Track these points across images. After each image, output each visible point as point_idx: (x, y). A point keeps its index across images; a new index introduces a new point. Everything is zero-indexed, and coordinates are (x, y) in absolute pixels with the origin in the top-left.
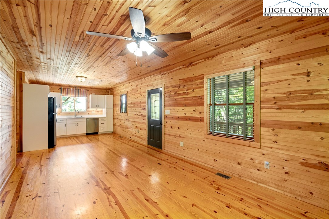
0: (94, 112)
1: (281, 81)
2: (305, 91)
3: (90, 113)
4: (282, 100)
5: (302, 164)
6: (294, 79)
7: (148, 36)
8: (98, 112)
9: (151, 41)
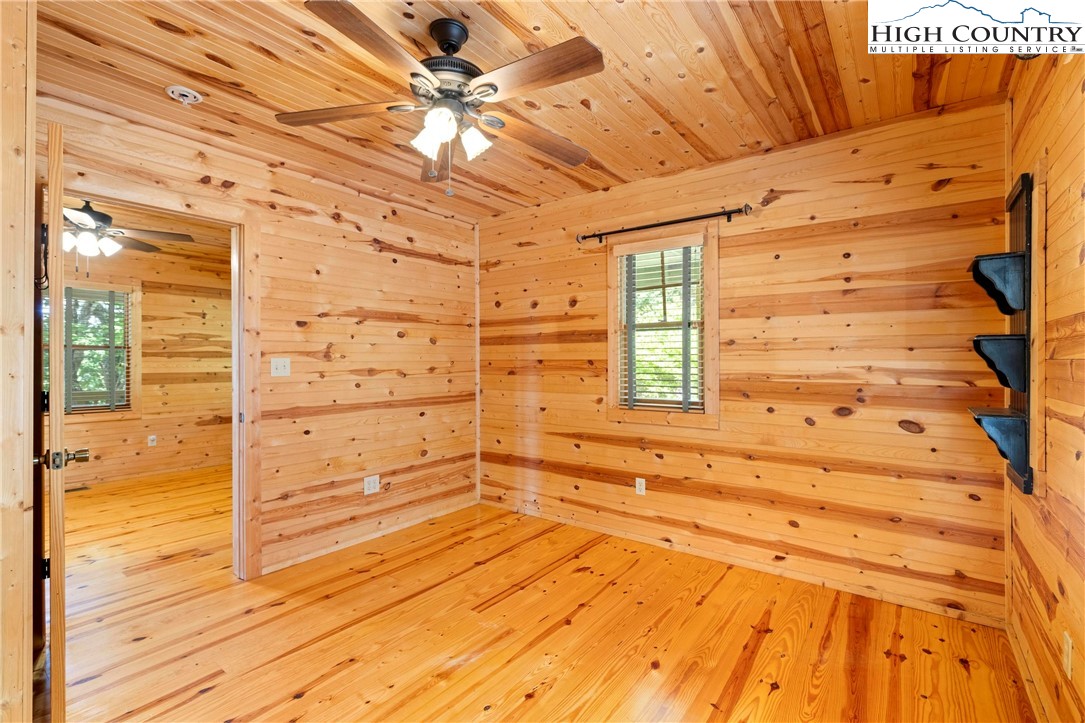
1: (172, 318)
2: (200, 336)
4: (174, 344)
5: (198, 424)
6: (189, 319)
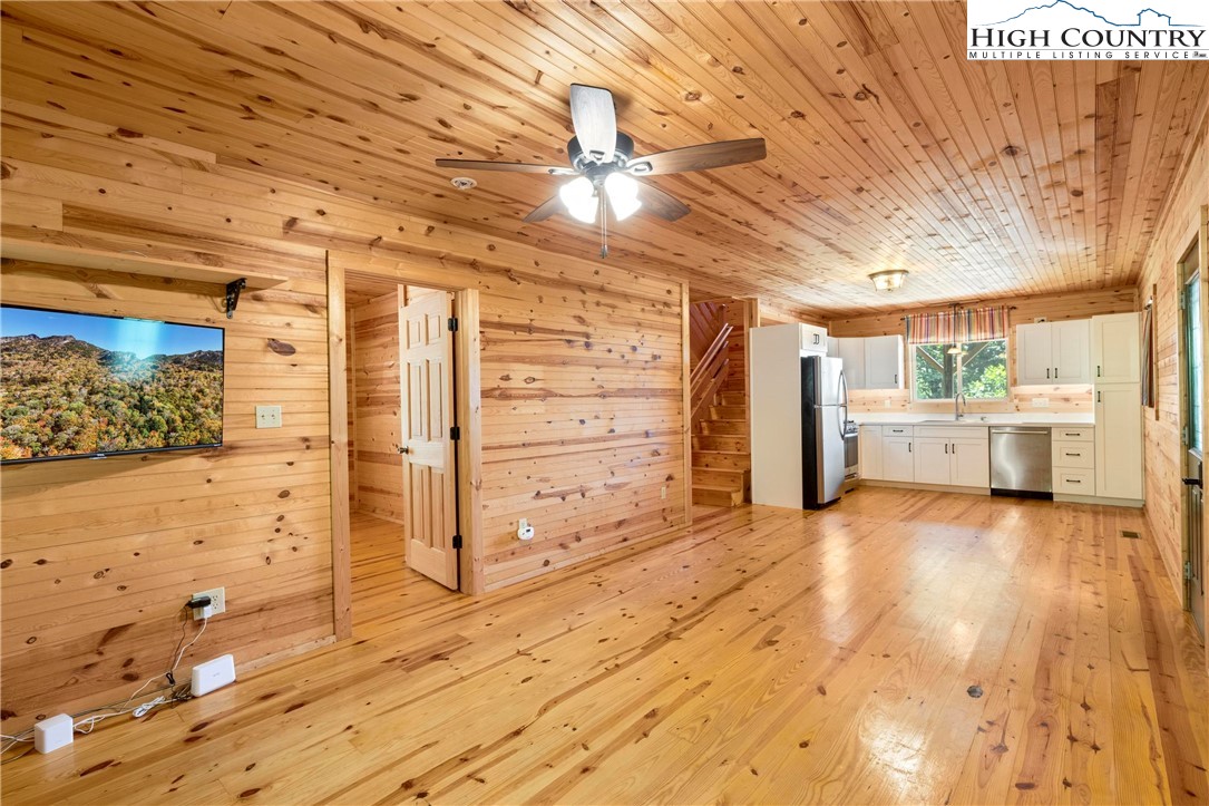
0: (1044, 402)
3: (1022, 405)
7: (623, 157)
8: (1067, 400)
9: (632, 171)
